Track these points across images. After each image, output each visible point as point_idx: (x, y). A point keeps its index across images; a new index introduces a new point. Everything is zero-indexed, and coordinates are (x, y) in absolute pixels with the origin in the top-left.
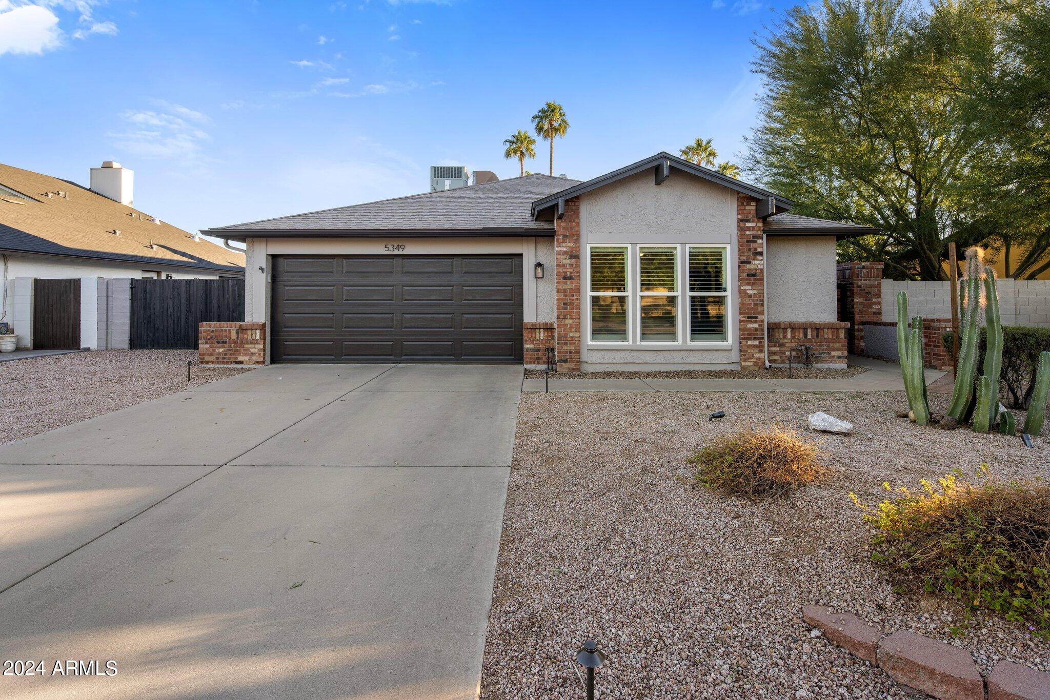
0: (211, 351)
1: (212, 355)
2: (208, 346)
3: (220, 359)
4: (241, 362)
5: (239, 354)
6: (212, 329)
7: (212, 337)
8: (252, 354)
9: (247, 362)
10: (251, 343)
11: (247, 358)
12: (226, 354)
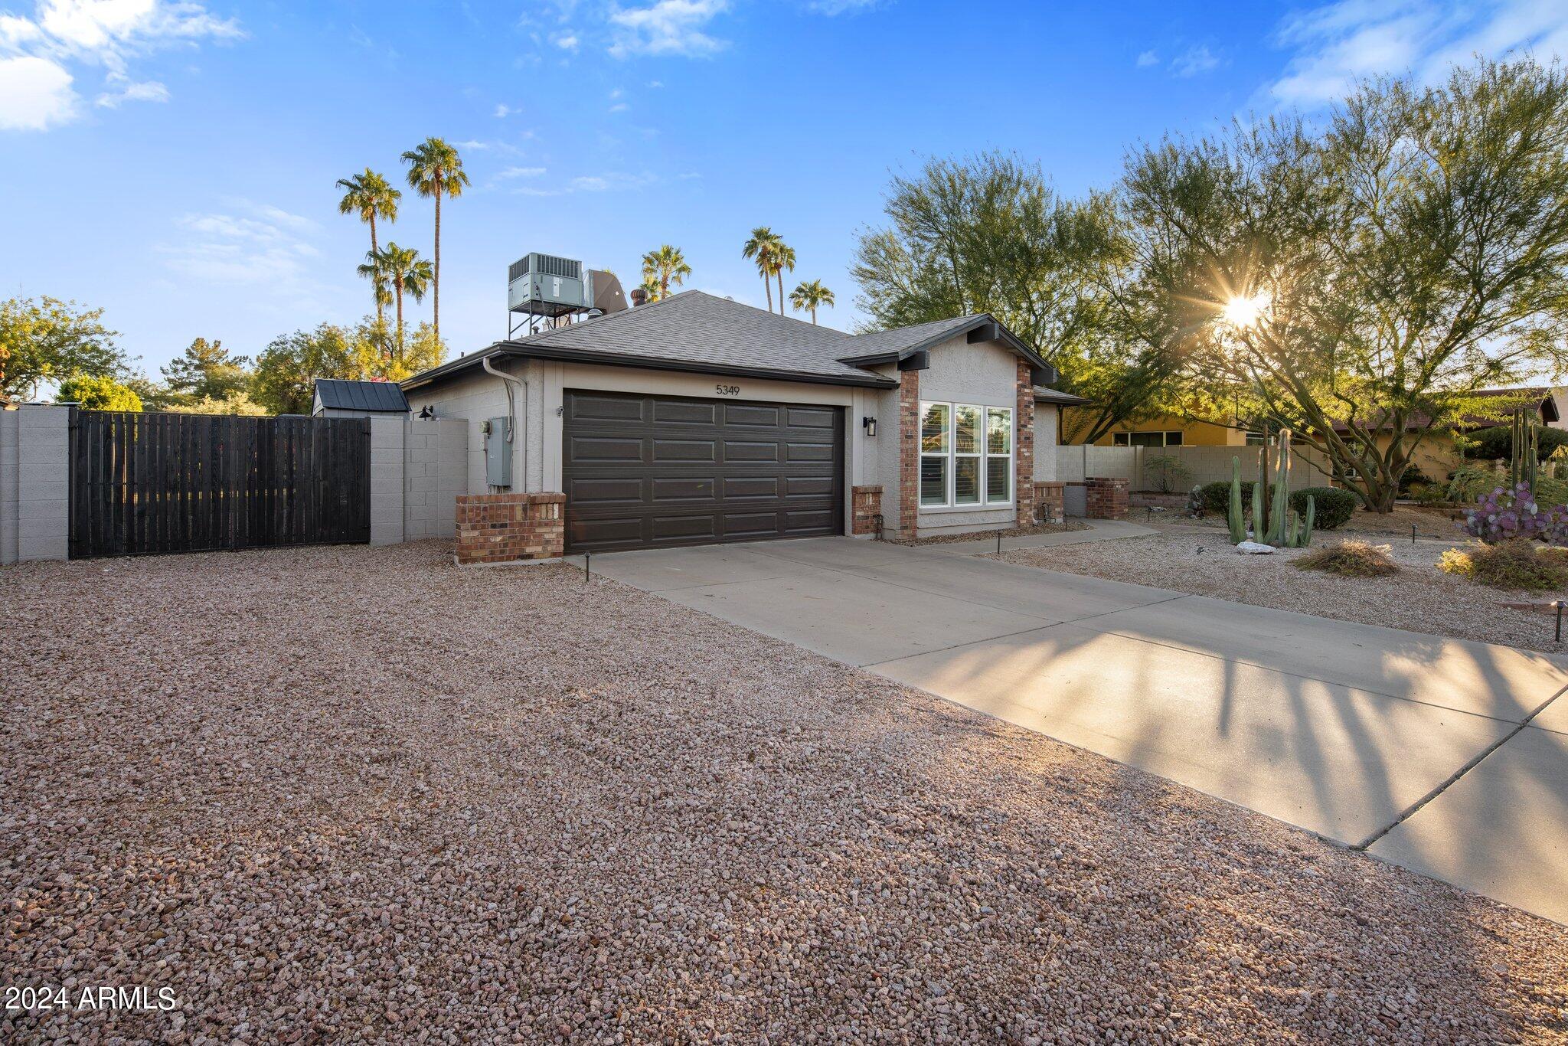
0: (482, 540)
1: (482, 547)
2: (476, 533)
3: (497, 553)
4: (530, 556)
5: (527, 544)
6: (482, 505)
7: (484, 518)
8: (548, 542)
9: (538, 555)
10: (546, 525)
11: (539, 549)
12: (506, 545)
